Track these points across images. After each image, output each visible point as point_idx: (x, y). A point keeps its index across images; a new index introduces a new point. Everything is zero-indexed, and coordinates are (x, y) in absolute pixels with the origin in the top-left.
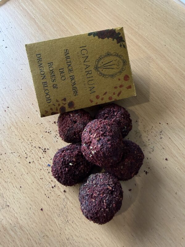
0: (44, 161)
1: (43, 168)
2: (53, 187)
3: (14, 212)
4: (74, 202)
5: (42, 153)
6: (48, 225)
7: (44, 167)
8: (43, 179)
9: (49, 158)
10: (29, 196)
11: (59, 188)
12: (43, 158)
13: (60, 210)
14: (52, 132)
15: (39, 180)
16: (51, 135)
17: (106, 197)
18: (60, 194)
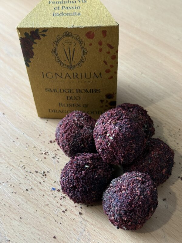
0: (46, 186)
1: (46, 193)
2: (64, 212)
4: (96, 223)
5: (42, 177)
7: (47, 192)
8: (49, 205)
9: (52, 181)
10: (34, 226)
11: (72, 211)
12: (43, 183)
13: (79, 234)
14: (49, 153)
15: (44, 207)
16: (49, 156)
17: (138, 186)
18: (75, 217)
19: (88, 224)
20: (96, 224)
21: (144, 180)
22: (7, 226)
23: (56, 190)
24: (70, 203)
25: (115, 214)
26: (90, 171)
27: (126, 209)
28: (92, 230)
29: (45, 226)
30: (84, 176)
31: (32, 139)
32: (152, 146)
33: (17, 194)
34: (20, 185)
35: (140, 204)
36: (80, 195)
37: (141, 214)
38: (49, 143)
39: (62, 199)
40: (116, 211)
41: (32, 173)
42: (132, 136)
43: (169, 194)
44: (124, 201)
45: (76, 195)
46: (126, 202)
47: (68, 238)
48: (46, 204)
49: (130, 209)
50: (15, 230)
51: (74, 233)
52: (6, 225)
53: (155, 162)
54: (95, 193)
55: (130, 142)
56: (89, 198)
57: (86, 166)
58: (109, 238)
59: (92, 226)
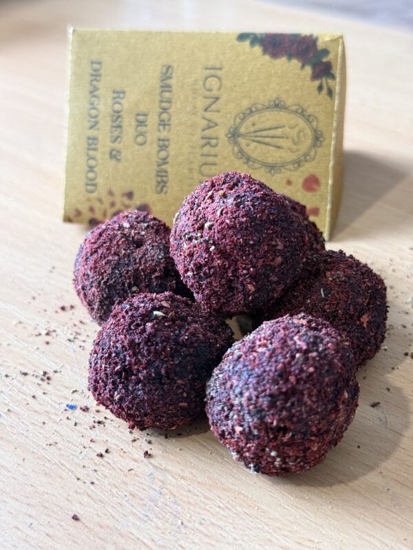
0: (50, 401)
1: (50, 418)
4: (192, 474)
5: (39, 384)
7: (53, 416)
8: (59, 445)
9: (68, 390)
10: (15, 496)
11: (124, 452)
12: (43, 396)
13: (145, 505)
14: (59, 331)
15: (44, 449)
16: (58, 337)
17: (299, 332)
18: (132, 465)
19: (170, 478)
20: (195, 476)
21: (314, 325)
23: (78, 408)
24: (119, 434)
25: (243, 415)
26: (166, 324)
27: (274, 390)
28: (182, 491)
29: (47, 494)
30: (150, 333)
31: (12, 307)
36: (145, 393)
37: (317, 401)
38: (59, 310)
39: (94, 427)
40: (245, 406)
41: (10, 378)
42: (271, 218)
43: (386, 392)
45: (132, 393)
46: (271, 370)
47: (113, 517)
48: (52, 442)
49: (284, 390)
51: (133, 503)
53: (338, 294)
54: (185, 386)
55: (268, 234)
56: (168, 400)
57: (157, 313)
58: (232, 506)
59: (183, 481)
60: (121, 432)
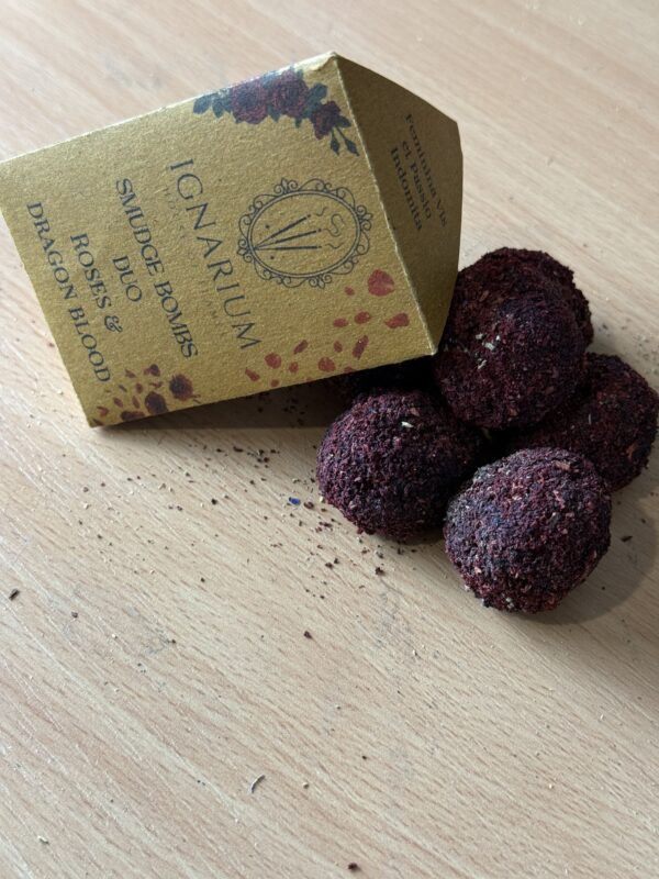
0: (270, 491)
1: (272, 512)
2: (329, 566)
3: (202, 658)
4: (426, 599)
5: (256, 467)
6: (347, 676)
7: (275, 510)
8: (284, 547)
9: (289, 479)
10: (244, 603)
11: (354, 565)
12: (262, 482)
13: (377, 629)
15: (269, 550)
16: (272, 404)
17: (559, 484)
18: (363, 581)
19: (403, 601)
20: (429, 602)
21: (577, 471)
22: (163, 601)
23: (302, 504)
24: (349, 542)
25: (486, 559)
26: (414, 438)
27: (523, 546)
28: (415, 618)
29: (276, 604)
32: (598, 376)
33: (184, 511)
34: (191, 485)
35: (565, 535)
36: (383, 508)
39: (321, 530)
40: (490, 552)
41: (223, 454)
43: (641, 523)
44: (517, 524)
46: (523, 525)
47: (346, 638)
48: (276, 543)
49: (533, 547)
50: (189, 615)
51: (365, 625)
52: (160, 599)
53: (607, 423)
54: (426, 505)
56: (405, 517)
57: (405, 424)
58: (468, 641)
59: (416, 606)
60: (350, 539)
